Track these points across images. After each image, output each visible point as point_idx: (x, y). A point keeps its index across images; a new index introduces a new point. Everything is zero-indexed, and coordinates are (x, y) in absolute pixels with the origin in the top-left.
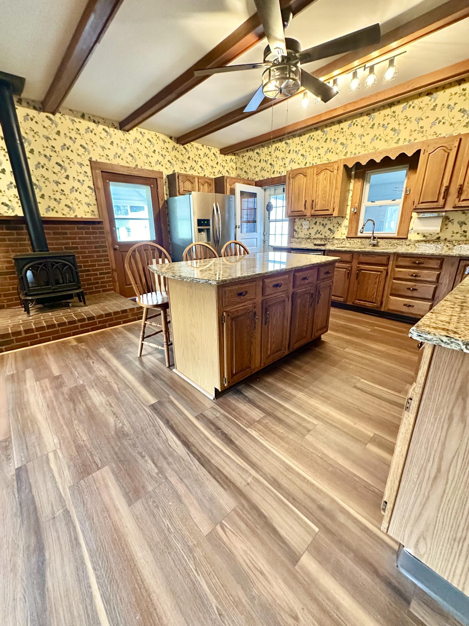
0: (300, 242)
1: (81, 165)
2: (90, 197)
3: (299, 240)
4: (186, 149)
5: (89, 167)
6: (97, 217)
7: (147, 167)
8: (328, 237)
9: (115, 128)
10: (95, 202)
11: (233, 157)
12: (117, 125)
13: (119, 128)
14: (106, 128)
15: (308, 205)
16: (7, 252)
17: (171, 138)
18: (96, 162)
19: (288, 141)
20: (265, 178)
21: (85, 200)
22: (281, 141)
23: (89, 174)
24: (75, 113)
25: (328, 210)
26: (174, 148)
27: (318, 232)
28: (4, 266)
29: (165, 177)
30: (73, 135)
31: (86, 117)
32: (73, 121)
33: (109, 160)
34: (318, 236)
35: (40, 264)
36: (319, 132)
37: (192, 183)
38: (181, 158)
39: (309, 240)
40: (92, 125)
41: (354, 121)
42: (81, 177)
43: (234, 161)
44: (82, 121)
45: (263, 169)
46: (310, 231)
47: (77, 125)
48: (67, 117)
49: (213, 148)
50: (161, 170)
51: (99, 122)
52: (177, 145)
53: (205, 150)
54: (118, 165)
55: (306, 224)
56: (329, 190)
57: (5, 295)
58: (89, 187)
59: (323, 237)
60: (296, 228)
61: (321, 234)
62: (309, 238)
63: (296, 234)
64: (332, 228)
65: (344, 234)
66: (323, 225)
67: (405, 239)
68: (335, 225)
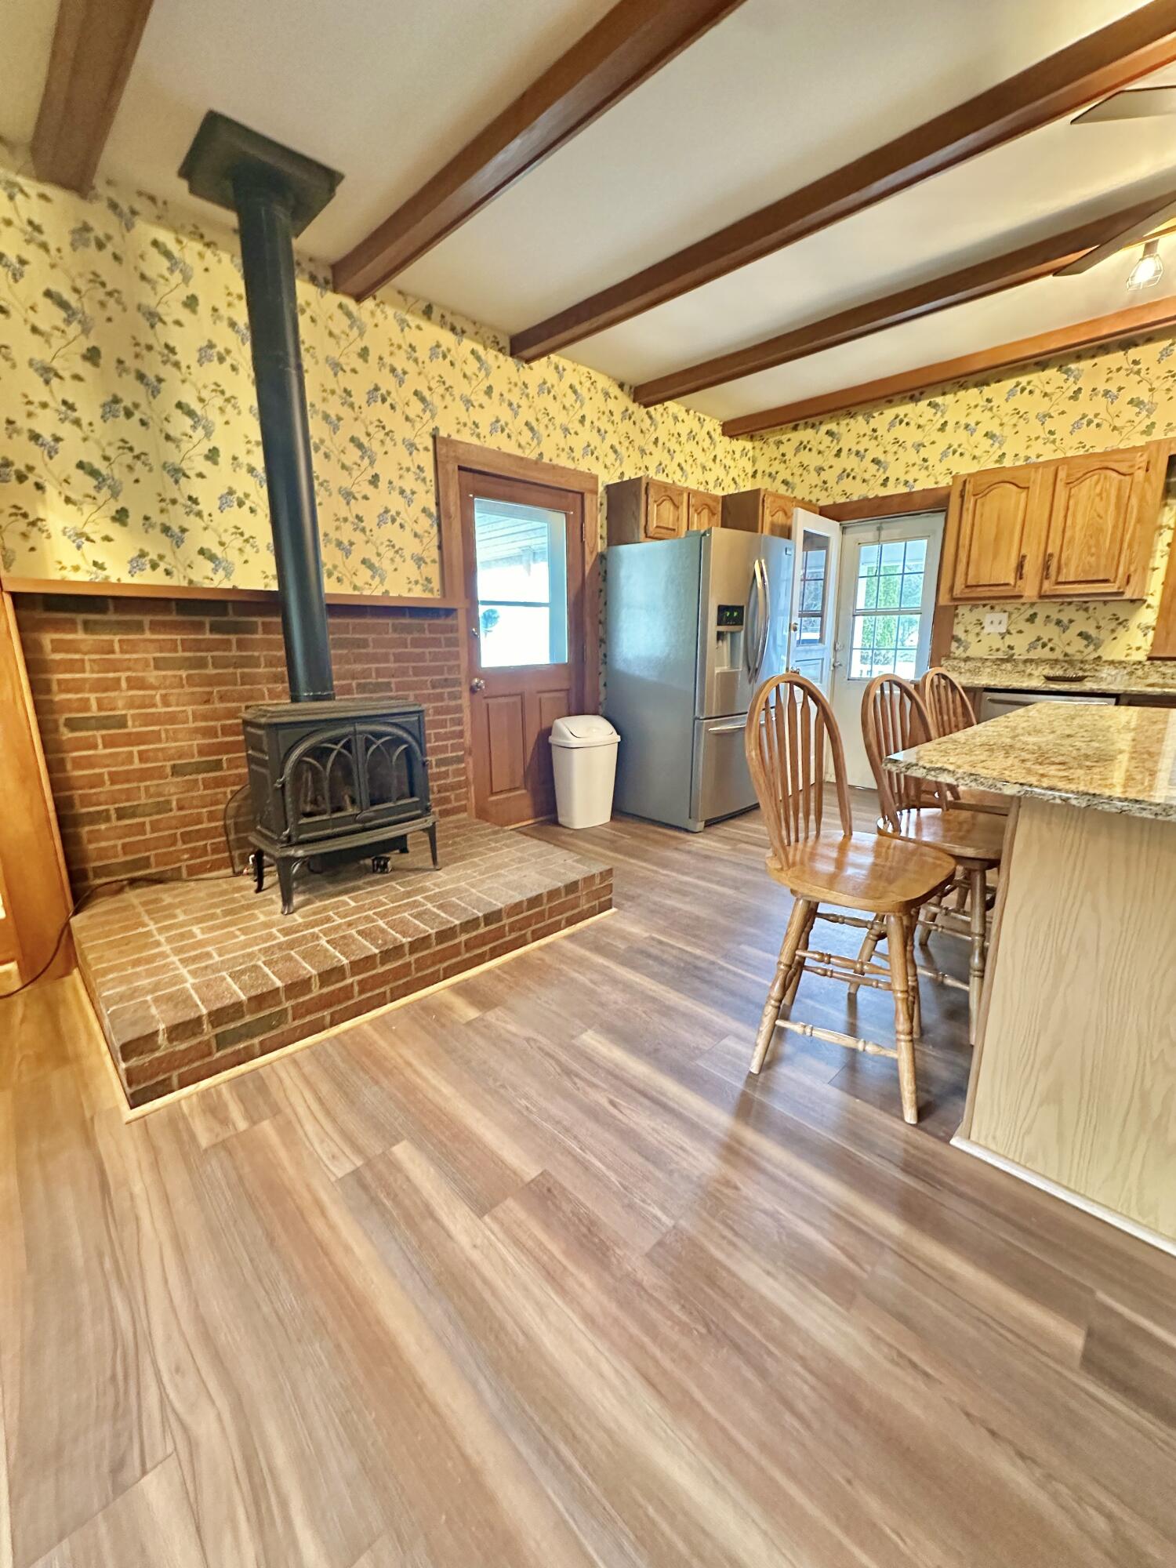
0: (975, 672)
1: (411, 447)
2: (426, 540)
3: (970, 665)
4: (650, 417)
5: (431, 454)
6: (437, 595)
7: (563, 461)
8: (1078, 657)
9: (500, 350)
10: (435, 553)
11: (749, 445)
12: (505, 342)
13: (508, 350)
14: (480, 349)
15: (1031, 568)
16: (207, 702)
17: (621, 386)
18: (448, 441)
19: (939, 400)
20: (855, 498)
21: (412, 547)
22: (913, 399)
23: (429, 474)
24: (411, 300)
25: (1106, 581)
26: (627, 415)
27: (1037, 643)
28: (195, 742)
29: (601, 489)
30: (400, 362)
31: (436, 314)
32: (403, 324)
33: (478, 436)
34: (1040, 653)
35: (336, 741)
36: (1052, 373)
37: (677, 507)
38: (639, 440)
39: (1009, 666)
40: (447, 338)
42: (409, 483)
43: (750, 454)
44: (424, 324)
45: (845, 474)
46: (1009, 640)
47: (412, 336)
48: (390, 311)
49: (708, 419)
50: (594, 472)
51: (463, 332)
52: (634, 407)
53: (690, 422)
54: (499, 453)
55: (994, 622)
56: (1115, 527)
57: (187, 837)
58: (424, 510)
59: (1058, 654)
60: (958, 631)
61: (1052, 649)
62: (1009, 659)
63: (958, 648)
64: (1093, 632)
65: (1139, 649)
66: (1059, 622)
68: (1103, 623)
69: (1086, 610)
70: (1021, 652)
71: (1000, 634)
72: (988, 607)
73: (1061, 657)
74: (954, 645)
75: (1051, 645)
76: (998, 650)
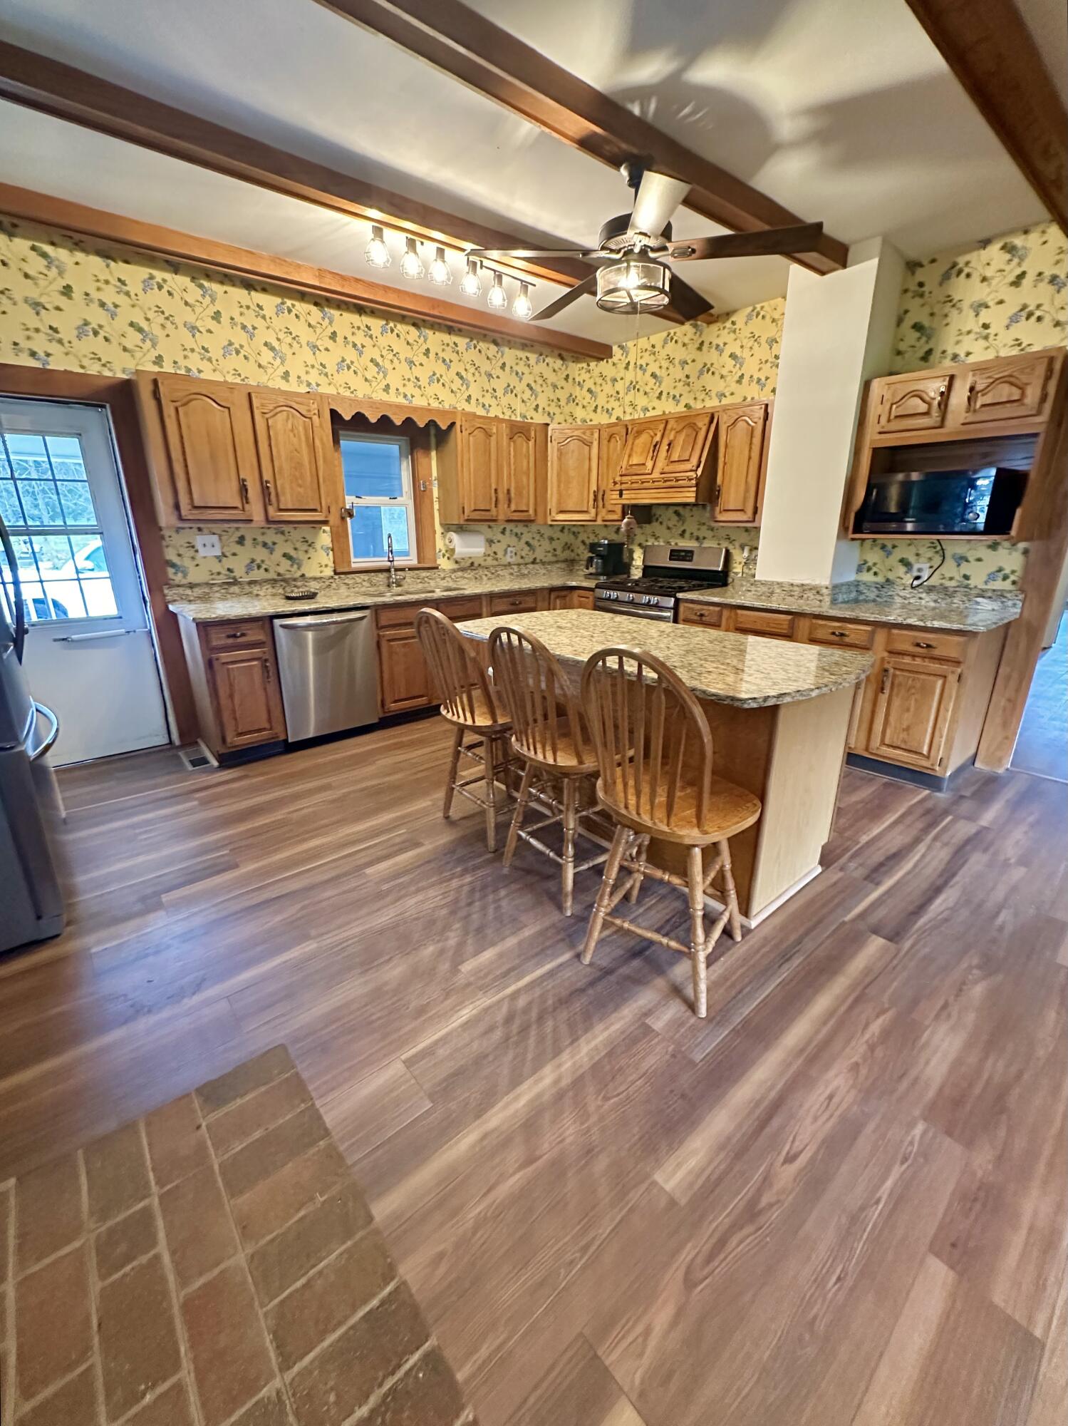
3: (198, 591)
8: (287, 576)
15: (253, 494)
27: (252, 564)
34: (257, 575)
39: (235, 589)
41: (289, 303)
46: (228, 563)
55: (207, 545)
59: (272, 575)
60: (170, 555)
61: (266, 570)
62: (235, 582)
63: (175, 573)
64: (293, 553)
65: (326, 566)
66: (265, 545)
67: (437, 568)
68: (298, 545)
69: (283, 533)
70: (239, 572)
71: (217, 557)
72: (195, 530)
73: (276, 577)
74: (171, 571)
75: (264, 566)
76: (219, 573)
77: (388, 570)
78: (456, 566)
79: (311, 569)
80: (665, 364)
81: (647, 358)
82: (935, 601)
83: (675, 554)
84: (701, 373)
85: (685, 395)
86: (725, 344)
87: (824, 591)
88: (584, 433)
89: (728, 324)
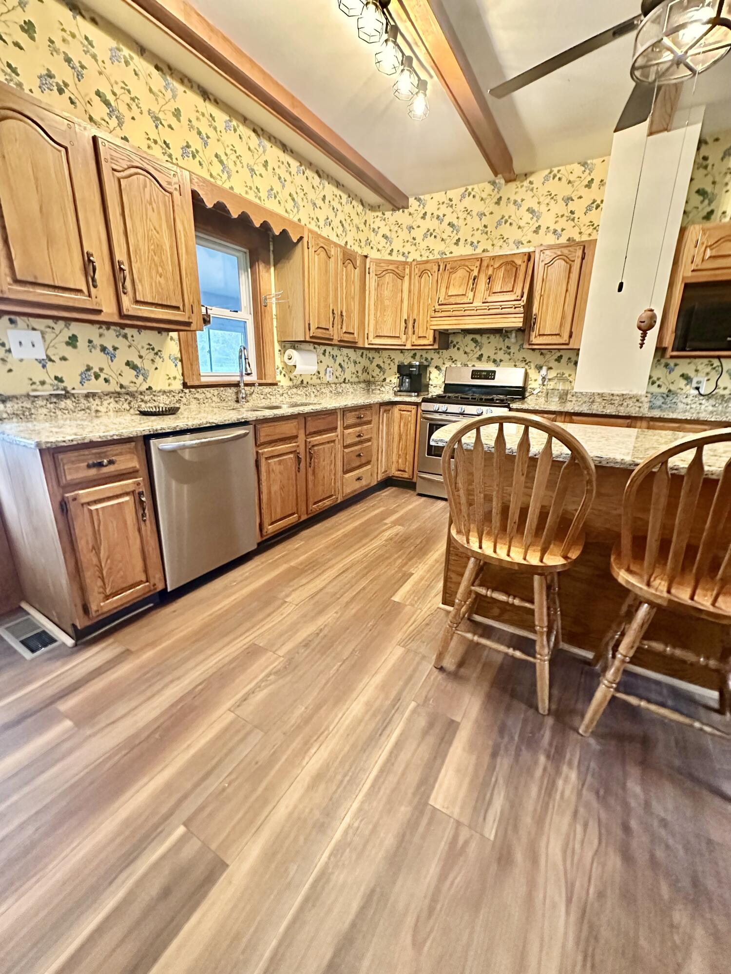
8: (132, 389)
25: (178, 308)
34: (96, 386)
39: (69, 403)
46: (54, 369)
55: (23, 343)
59: (113, 387)
61: (106, 380)
64: (137, 362)
65: (175, 378)
66: (103, 349)
67: (276, 384)
68: (143, 353)
69: (125, 336)
70: (72, 382)
71: (40, 360)
73: (118, 389)
75: (103, 376)
76: (43, 383)
77: (237, 385)
78: (291, 384)
79: (158, 381)
80: (462, 215)
81: (444, 209)
82: (714, 406)
83: (476, 375)
84: (499, 223)
85: (483, 241)
86: (523, 200)
87: (644, 399)
88: (397, 268)
89: (526, 183)
